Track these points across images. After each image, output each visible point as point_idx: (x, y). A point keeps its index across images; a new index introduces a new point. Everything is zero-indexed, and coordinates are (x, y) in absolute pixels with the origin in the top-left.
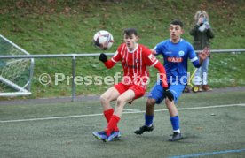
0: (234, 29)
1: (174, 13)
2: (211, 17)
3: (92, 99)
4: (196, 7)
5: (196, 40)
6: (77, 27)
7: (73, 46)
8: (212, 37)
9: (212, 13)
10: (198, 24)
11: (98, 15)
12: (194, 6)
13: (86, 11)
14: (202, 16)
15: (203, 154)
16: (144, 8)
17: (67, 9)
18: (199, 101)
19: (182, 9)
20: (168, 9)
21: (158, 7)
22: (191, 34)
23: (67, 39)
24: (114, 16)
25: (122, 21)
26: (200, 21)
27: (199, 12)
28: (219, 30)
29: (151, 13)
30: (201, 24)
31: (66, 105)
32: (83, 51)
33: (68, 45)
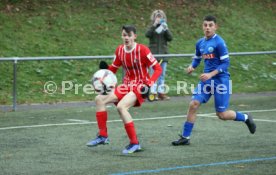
0: (195, 31)
1: (128, 13)
2: (169, 18)
3: (35, 108)
4: (152, 7)
5: (152, 42)
6: (20, 27)
7: (15, 48)
8: (170, 40)
9: (170, 14)
10: (155, 25)
11: (43, 13)
12: (150, 5)
13: (30, 10)
14: (159, 16)
15: (158, 170)
16: (95, 7)
17: (9, 7)
18: (155, 110)
19: (137, 8)
20: (122, 8)
21: (111, 5)
22: (148, 36)
23: (8, 40)
24: (61, 15)
25: (70, 21)
26: (156, 22)
27: (156, 12)
28: (178, 32)
29: (104, 12)
30: (158, 25)
31: (6, 115)
32: (26, 54)
33: (9, 47)
